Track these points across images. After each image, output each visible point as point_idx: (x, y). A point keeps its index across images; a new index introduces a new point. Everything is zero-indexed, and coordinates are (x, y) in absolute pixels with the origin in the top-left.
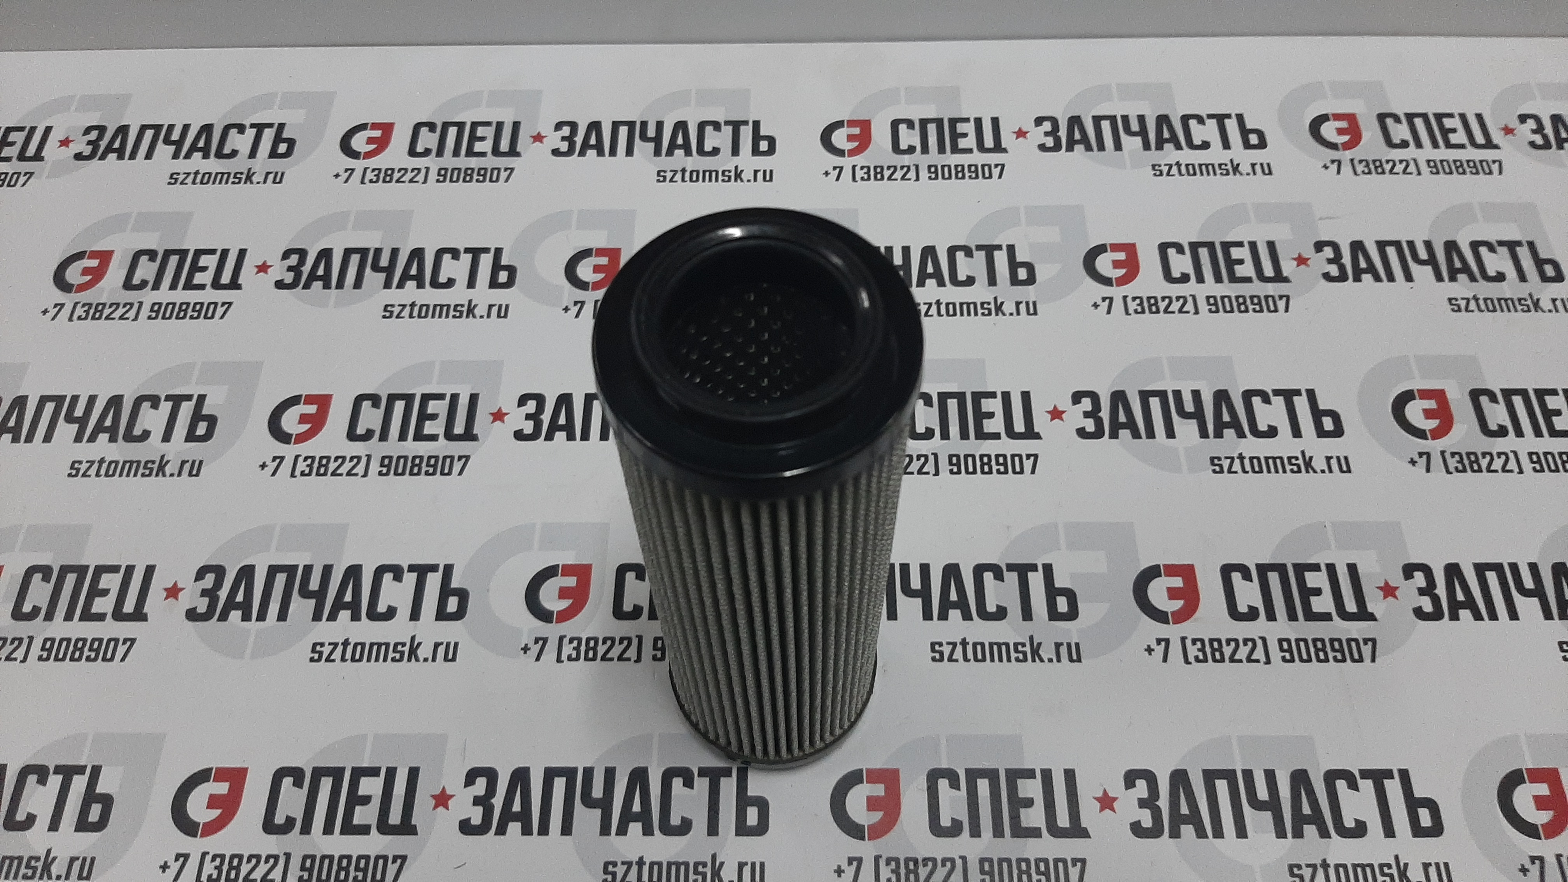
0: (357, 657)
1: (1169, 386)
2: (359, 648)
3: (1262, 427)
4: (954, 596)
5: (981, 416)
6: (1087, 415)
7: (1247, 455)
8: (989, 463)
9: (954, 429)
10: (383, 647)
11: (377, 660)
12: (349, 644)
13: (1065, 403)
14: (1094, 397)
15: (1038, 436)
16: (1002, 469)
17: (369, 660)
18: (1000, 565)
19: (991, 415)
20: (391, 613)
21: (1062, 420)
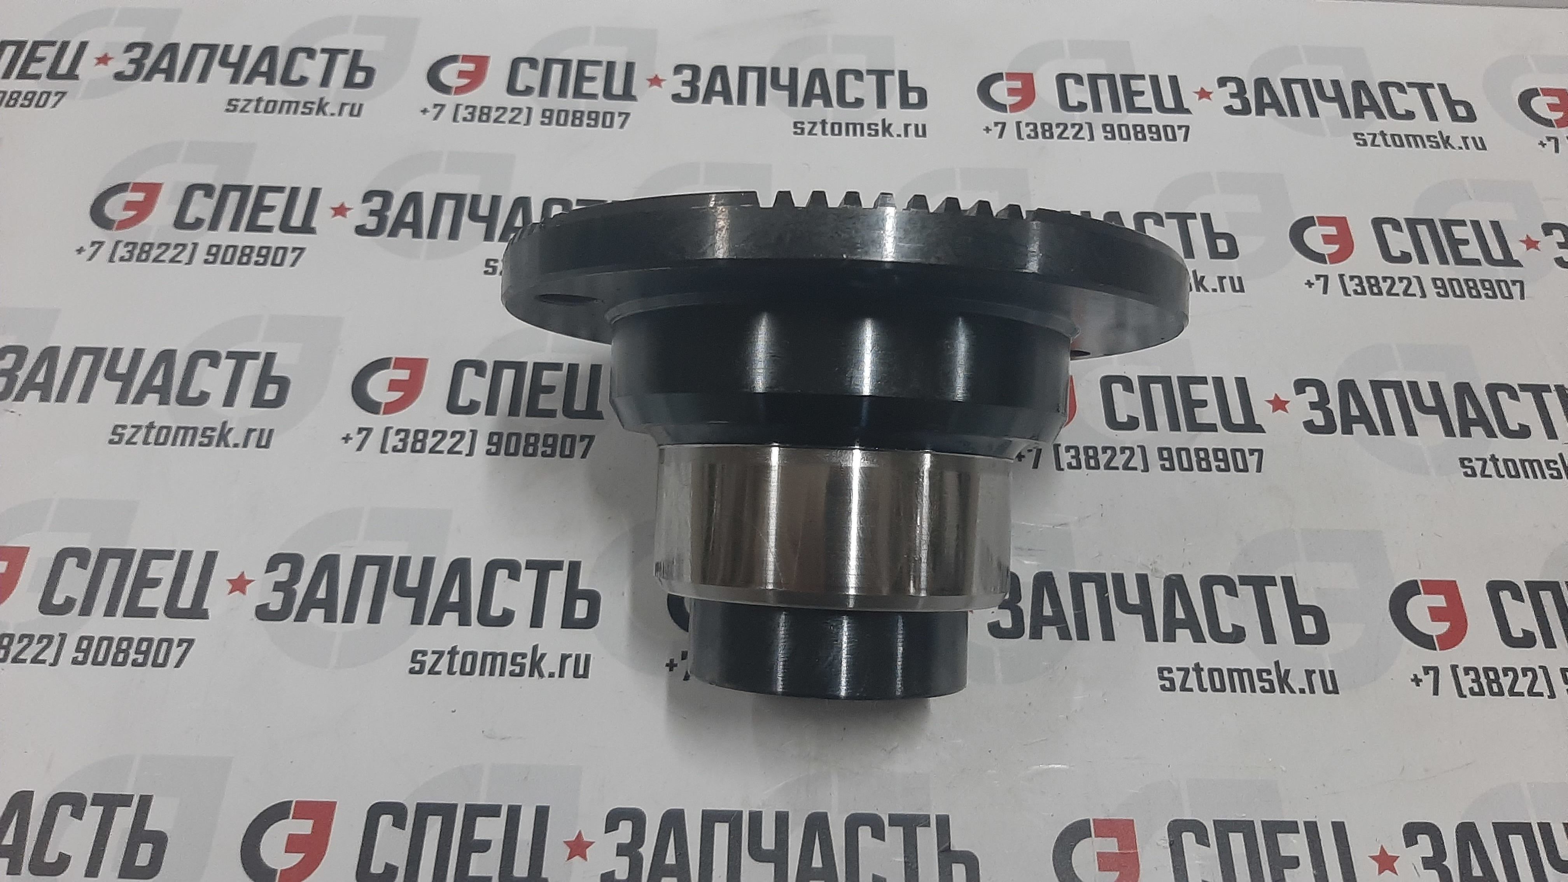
0: (468, 669)
1: (1404, 377)
2: (470, 658)
3: (1513, 426)
4: (1180, 614)
5: (1192, 405)
6: (1313, 406)
7: (1500, 457)
8: (1207, 459)
9: (1162, 418)
10: (499, 659)
11: (492, 673)
12: (458, 653)
13: (1288, 393)
14: (1319, 385)
15: (1260, 429)
16: (1222, 465)
17: (482, 673)
18: (1232, 577)
19: (1203, 403)
20: (506, 618)
21: (1286, 411)
